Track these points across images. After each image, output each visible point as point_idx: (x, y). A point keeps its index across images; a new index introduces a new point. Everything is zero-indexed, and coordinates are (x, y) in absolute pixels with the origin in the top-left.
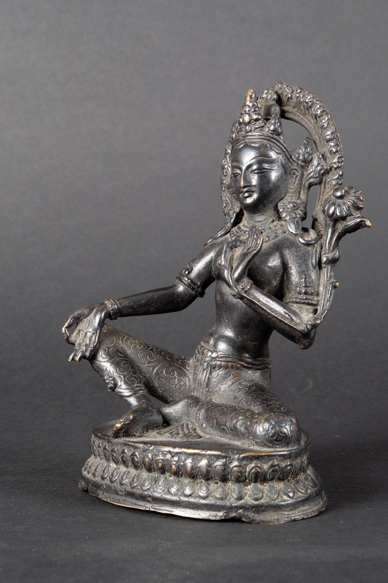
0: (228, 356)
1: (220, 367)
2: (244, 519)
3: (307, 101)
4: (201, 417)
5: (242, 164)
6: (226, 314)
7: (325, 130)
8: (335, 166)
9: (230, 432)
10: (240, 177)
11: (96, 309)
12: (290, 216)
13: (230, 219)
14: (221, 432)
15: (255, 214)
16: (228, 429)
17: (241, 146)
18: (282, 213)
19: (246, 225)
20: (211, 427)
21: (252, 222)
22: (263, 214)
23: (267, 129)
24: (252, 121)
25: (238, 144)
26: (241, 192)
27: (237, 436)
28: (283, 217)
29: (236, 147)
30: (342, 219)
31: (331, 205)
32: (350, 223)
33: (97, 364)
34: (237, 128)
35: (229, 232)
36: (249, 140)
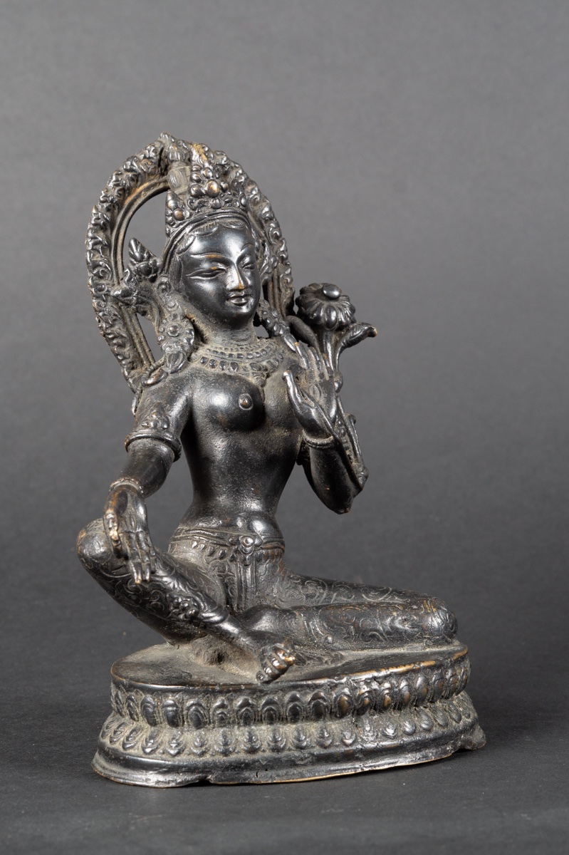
0: (272, 539)
1: (267, 557)
2: (469, 747)
4: (318, 629)
6: (251, 479)
7: (258, 206)
8: (284, 255)
9: (386, 637)
10: (223, 275)
11: (129, 495)
12: (283, 328)
13: (189, 340)
14: (366, 641)
15: (239, 328)
16: (381, 634)
17: (215, 229)
18: (270, 326)
19: (221, 346)
20: (345, 638)
21: (232, 341)
22: (247, 329)
23: (238, 204)
24: (221, 191)
25: (202, 227)
26: (234, 298)
27: (398, 641)
28: (274, 331)
29: (199, 230)
30: (341, 328)
31: (330, 309)
32: (358, 333)
33: (158, 581)
34: (192, 202)
35: (189, 359)
36: (222, 220)
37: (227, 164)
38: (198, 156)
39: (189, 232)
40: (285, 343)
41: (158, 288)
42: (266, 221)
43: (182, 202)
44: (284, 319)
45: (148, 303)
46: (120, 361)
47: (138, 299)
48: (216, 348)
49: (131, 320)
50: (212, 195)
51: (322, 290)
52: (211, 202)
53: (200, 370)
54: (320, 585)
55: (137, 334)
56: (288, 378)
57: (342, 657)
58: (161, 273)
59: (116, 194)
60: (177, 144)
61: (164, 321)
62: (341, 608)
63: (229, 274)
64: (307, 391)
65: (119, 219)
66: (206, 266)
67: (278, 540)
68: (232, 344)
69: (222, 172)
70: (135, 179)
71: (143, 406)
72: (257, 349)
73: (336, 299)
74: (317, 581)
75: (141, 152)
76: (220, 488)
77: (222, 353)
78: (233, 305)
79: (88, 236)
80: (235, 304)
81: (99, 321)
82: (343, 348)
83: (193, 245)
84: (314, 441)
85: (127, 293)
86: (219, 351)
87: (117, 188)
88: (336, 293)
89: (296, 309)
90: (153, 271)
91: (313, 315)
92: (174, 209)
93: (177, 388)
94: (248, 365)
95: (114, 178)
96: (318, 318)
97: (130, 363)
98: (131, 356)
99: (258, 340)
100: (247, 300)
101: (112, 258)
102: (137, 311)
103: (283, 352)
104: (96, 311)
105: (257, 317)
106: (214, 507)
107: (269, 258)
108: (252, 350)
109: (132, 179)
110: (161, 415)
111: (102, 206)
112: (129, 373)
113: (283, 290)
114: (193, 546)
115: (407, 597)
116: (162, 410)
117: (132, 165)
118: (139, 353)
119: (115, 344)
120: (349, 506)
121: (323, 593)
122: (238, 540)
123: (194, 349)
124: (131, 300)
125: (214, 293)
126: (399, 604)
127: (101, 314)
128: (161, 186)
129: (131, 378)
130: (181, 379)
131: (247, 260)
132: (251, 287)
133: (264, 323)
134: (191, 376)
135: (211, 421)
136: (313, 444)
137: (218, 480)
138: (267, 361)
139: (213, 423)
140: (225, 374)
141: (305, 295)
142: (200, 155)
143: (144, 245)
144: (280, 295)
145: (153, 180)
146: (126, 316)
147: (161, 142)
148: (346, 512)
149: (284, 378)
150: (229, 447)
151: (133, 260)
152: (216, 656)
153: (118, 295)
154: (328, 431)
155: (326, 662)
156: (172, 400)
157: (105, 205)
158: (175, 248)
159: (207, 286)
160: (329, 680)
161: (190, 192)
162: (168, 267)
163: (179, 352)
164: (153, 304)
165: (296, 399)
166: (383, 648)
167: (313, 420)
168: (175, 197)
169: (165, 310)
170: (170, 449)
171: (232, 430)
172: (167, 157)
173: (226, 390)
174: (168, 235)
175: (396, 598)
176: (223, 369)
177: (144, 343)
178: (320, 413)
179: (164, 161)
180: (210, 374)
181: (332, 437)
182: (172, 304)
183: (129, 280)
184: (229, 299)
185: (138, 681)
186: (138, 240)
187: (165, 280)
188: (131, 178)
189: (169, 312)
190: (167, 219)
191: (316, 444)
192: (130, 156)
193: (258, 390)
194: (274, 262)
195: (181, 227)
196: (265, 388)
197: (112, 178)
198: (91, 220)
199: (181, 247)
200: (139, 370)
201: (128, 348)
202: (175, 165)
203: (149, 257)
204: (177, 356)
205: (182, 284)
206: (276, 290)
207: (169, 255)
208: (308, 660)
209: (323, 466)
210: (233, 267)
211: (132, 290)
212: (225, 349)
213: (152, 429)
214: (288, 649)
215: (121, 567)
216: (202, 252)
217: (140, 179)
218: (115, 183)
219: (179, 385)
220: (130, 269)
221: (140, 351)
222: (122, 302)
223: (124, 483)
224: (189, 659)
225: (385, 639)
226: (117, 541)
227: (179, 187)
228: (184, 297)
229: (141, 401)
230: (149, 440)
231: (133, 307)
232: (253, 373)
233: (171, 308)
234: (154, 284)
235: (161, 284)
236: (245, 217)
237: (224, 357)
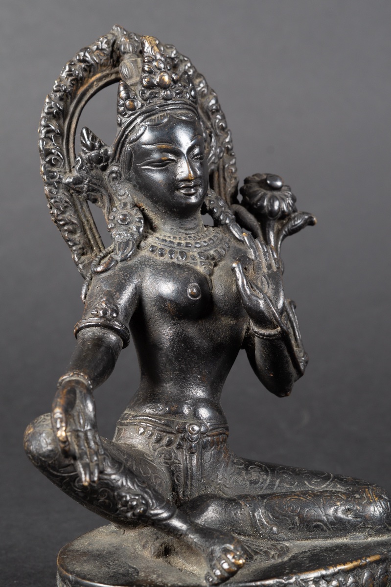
0: (217, 426)
1: (212, 443)
3: (173, 56)
4: (263, 520)
5: (180, 145)
6: (198, 367)
7: (206, 98)
8: (229, 146)
9: (330, 527)
10: (173, 165)
11: (78, 391)
12: (229, 218)
13: (138, 228)
14: (310, 532)
15: (187, 218)
16: (325, 525)
17: (165, 120)
18: (217, 215)
19: (169, 235)
20: (290, 529)
21: (180, 230)
22: (195, 218)
23: (188, 95)
24: (172, 83)
25: (153, 117)
26: (184, 188)
27: (341, 531)
28: (221, 220)
29: (150, 121)
30: (283, 216)
31: (272, 199)
32: (299, 222)
33: (106, 479)
34: (143, 93)
35: (139, 247)
36: (173, 112)
37: (176, 57)
38: (150, 48)
39: (141, 122)
40: (231, 232)
41: (109, 176)
42: (213, 113)
43: (133, 92)
44: (229, 208)
45: (99, 191)
46: (71, 247)
47: (89, 186)
48: (165, 236)
49: (82, 208)
50: (163, 86)
51: (266, 180)
52: (163, 93)
53: (149, 258)
54: (263, 471)
55: (88, 221)
56: (237, 270)
57: (288, 549)
58: (112, 162)
59: (69, 83)
60: (129, 36)
61: (114, 209)
62: (285, 497)
63: (179, 164)
64: (255, 282)
65: (71, 109)
66: (156, 156)
67: (223, 426)
68: (180, 232)
69: (173, 65)
70: (88, 69)
71: (93, 293)
72: (204, 238)
73: (278, 189)
74: (260, 466)
75: (94, 44)
76: (167, 375)
77: (171, 242)
78: (182, 195)
79: (41, 125)
80: (185, 194)
81: (51, 208)
82: (285, 236)
83: (144, 135)
84: (262, 331)
85: (78, 181)
86: (168, 240)
87: (70, 78)
88: (279, 184)
89: (240, 198)
90: (104, 160)
91: (256, 204)
92: (126, 99)
93: (126, 276)
94: (196, 254)
95: (67, 68)
96: (262, 207)
97: (80, 249)
98: (82, 242)
99: (205, 229)
100: (196, 190)
101: (65, 147)
102: (87, 198)
103: (229, 240)
104: (48, 198)
105: (204, 206)
106: (161, 394)
107: (216, 149)
108: (199, 239)
109: (85, 70)
110: (110, 304)
111: (56, 96)
112: (79, 259)
113: (228, 180)
114: (140, 432)
115: (349, 485)
116: (111, 298)
117: (84, 55)
118: (89, 240)
119: (66, 230)
120: (290, 390)
121: (266, 480)
122: (185, 428)
123: (144, 237)
124: (82, 188)
125: (164, 183)
126: (342, 493)
127: (52, 201)
128: (113, 77)
129: (81, 263)
130: (131, 267)
131: (196, 151)
132: (200, 177)
133: (211, 212)
134: (141, 264)
135: (159, 309)
136: (261, 334)
137: (165, 367)
138: (215, 249)
139: (161, 311)
140: (173, 263)
141: (249, 185)
142: (152, 47)
143: (96, 134)
144: (225, 184)
145: (105, 71)
146: (77, 202)
147: (113, 34)
148: (287, 395)
149: (233, 270)
150: (177, 334)
151: (85, 149)
152: (163, 550)
153: (69, 183)
154: (276, 323)
155: (273, 557)
156: (121, 288)
157: (58, 94)
158: (126, 138)
159: (157, 176)
160: (278, 580)
161: (142, 83)
162: (119, 156)
163: (129, 240)
164: (104, 192)
165: (245, 290)
166: (327, 538)
167: (261, 312)
168: (126, 88)
169: (115, 198)
170: (119, 337)
171: (180, 319)
172: (119, 49)
173: (175, 279)
174: (120, 125)
175: (339, 486)
176: (172, 258)
177: (94, 230)
178: (268, 305)
179: (116, 53)
180: (159, 262)
181: (279, 328)
182: (122, 192)
183: (81, 168)
184: (178, 189)
185: (84, 578)
186: (90, 129)
187: (115, 169)
188: (84, 68)
189: (119, 200)
190: (118, 109)
191: (263, 335)
192: (83, 47)
193: (206, 279)
194: (220, 152)
195: (133, 117)
196: (212, 278)
197: (65, 68)
198: (44, 109)
199: (133, 137)
200: (89, 256)
201: (78, 235)
202: (126, 56)
203: (101, 146)
204: (127, 244)
205: (132, 173)
206: (222, 180)
207: (120, 144)
208: (255, 555)
209: (268, 355)
210: (183, 158)
211: (83, 178)
212: (174, 237)
213: (101, 318)
214: (238, 551)
215: (68, 465)
216: (153, 142)
217: (92, 69)
218: (68, 73)
219: (128, 273)
220: (81, 158)
221: (90, 237)
222: (74, 189)
223: (73, 378)
224: (135, 550)
225: (329, 529)
226: (64, 442)
227: (131, 78)
228: (135, 186)
229: (91, 288)
230: (98, 329)
231: (84, 194)
232: (201, 262)
233: (121, 196)
234: (104, 173)
235: (112, 172)
236: (195, 108)
237: (172, 245)
